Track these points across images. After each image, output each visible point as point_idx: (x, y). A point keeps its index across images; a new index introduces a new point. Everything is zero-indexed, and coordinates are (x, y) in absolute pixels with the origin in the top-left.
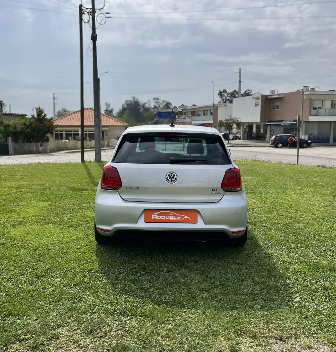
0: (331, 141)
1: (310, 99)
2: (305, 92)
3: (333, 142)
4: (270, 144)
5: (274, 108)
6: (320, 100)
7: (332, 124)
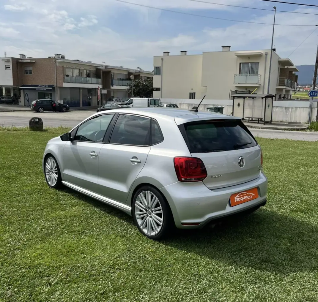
0: (81, 105)
1: (63, 66)
2: (57, 60)
3: (83, 106)
4: (31, 109)
5: (27, 73)
6: (70, 68)
7: (81, 90)
